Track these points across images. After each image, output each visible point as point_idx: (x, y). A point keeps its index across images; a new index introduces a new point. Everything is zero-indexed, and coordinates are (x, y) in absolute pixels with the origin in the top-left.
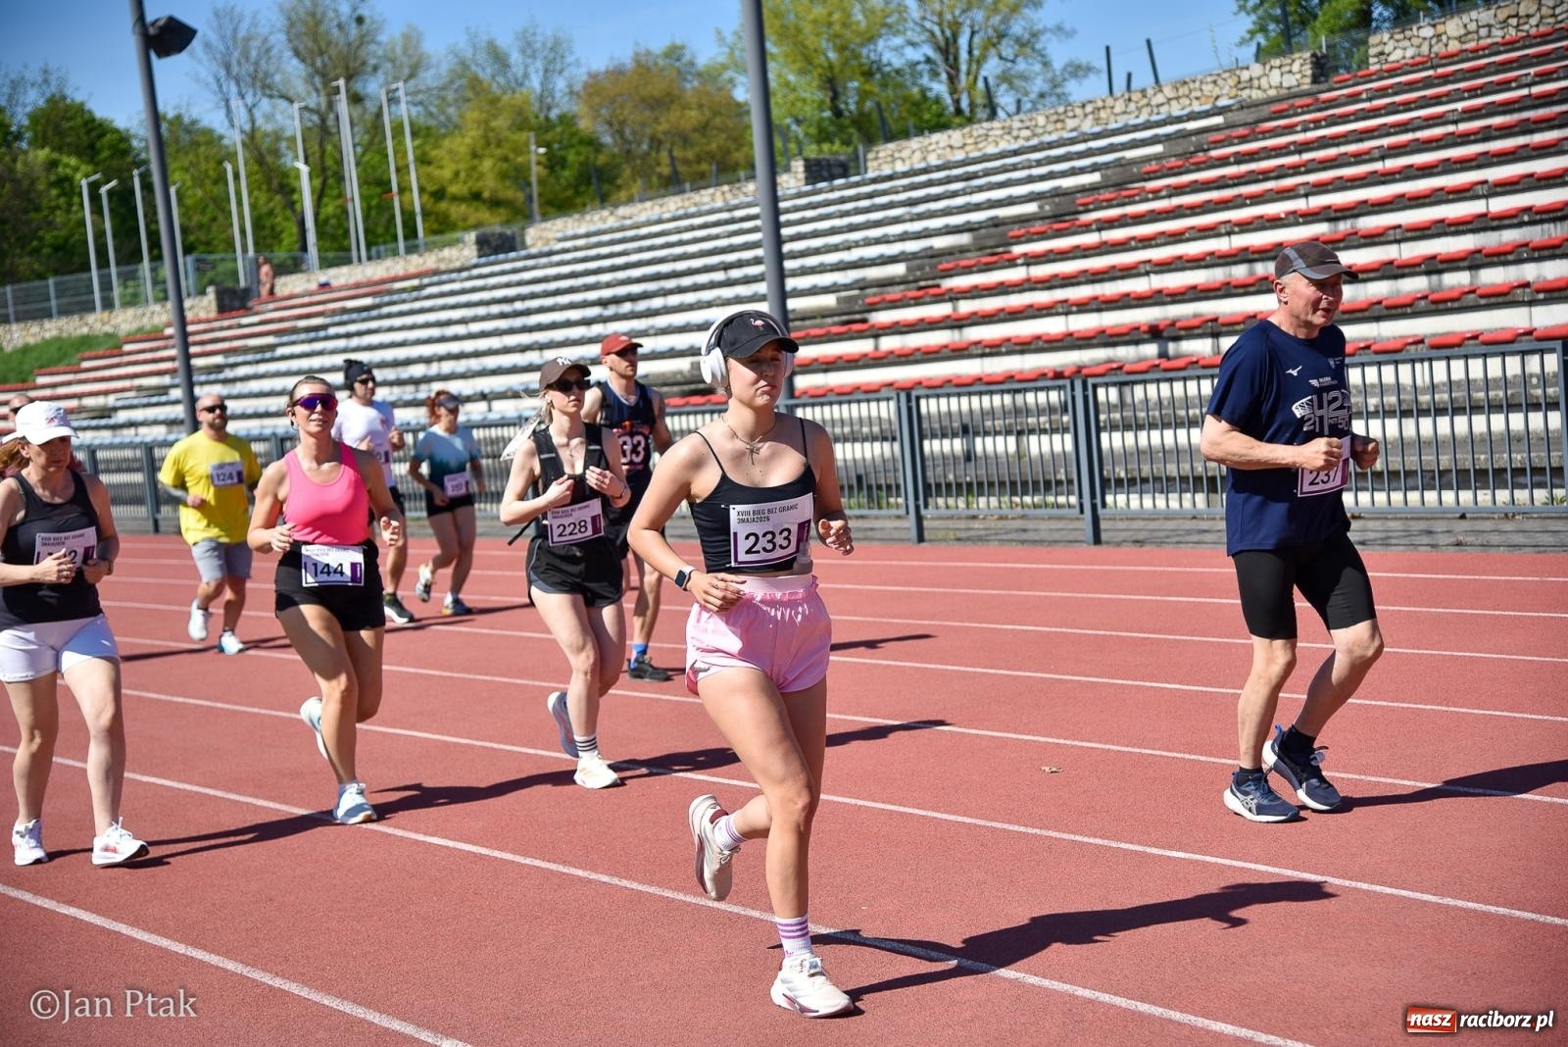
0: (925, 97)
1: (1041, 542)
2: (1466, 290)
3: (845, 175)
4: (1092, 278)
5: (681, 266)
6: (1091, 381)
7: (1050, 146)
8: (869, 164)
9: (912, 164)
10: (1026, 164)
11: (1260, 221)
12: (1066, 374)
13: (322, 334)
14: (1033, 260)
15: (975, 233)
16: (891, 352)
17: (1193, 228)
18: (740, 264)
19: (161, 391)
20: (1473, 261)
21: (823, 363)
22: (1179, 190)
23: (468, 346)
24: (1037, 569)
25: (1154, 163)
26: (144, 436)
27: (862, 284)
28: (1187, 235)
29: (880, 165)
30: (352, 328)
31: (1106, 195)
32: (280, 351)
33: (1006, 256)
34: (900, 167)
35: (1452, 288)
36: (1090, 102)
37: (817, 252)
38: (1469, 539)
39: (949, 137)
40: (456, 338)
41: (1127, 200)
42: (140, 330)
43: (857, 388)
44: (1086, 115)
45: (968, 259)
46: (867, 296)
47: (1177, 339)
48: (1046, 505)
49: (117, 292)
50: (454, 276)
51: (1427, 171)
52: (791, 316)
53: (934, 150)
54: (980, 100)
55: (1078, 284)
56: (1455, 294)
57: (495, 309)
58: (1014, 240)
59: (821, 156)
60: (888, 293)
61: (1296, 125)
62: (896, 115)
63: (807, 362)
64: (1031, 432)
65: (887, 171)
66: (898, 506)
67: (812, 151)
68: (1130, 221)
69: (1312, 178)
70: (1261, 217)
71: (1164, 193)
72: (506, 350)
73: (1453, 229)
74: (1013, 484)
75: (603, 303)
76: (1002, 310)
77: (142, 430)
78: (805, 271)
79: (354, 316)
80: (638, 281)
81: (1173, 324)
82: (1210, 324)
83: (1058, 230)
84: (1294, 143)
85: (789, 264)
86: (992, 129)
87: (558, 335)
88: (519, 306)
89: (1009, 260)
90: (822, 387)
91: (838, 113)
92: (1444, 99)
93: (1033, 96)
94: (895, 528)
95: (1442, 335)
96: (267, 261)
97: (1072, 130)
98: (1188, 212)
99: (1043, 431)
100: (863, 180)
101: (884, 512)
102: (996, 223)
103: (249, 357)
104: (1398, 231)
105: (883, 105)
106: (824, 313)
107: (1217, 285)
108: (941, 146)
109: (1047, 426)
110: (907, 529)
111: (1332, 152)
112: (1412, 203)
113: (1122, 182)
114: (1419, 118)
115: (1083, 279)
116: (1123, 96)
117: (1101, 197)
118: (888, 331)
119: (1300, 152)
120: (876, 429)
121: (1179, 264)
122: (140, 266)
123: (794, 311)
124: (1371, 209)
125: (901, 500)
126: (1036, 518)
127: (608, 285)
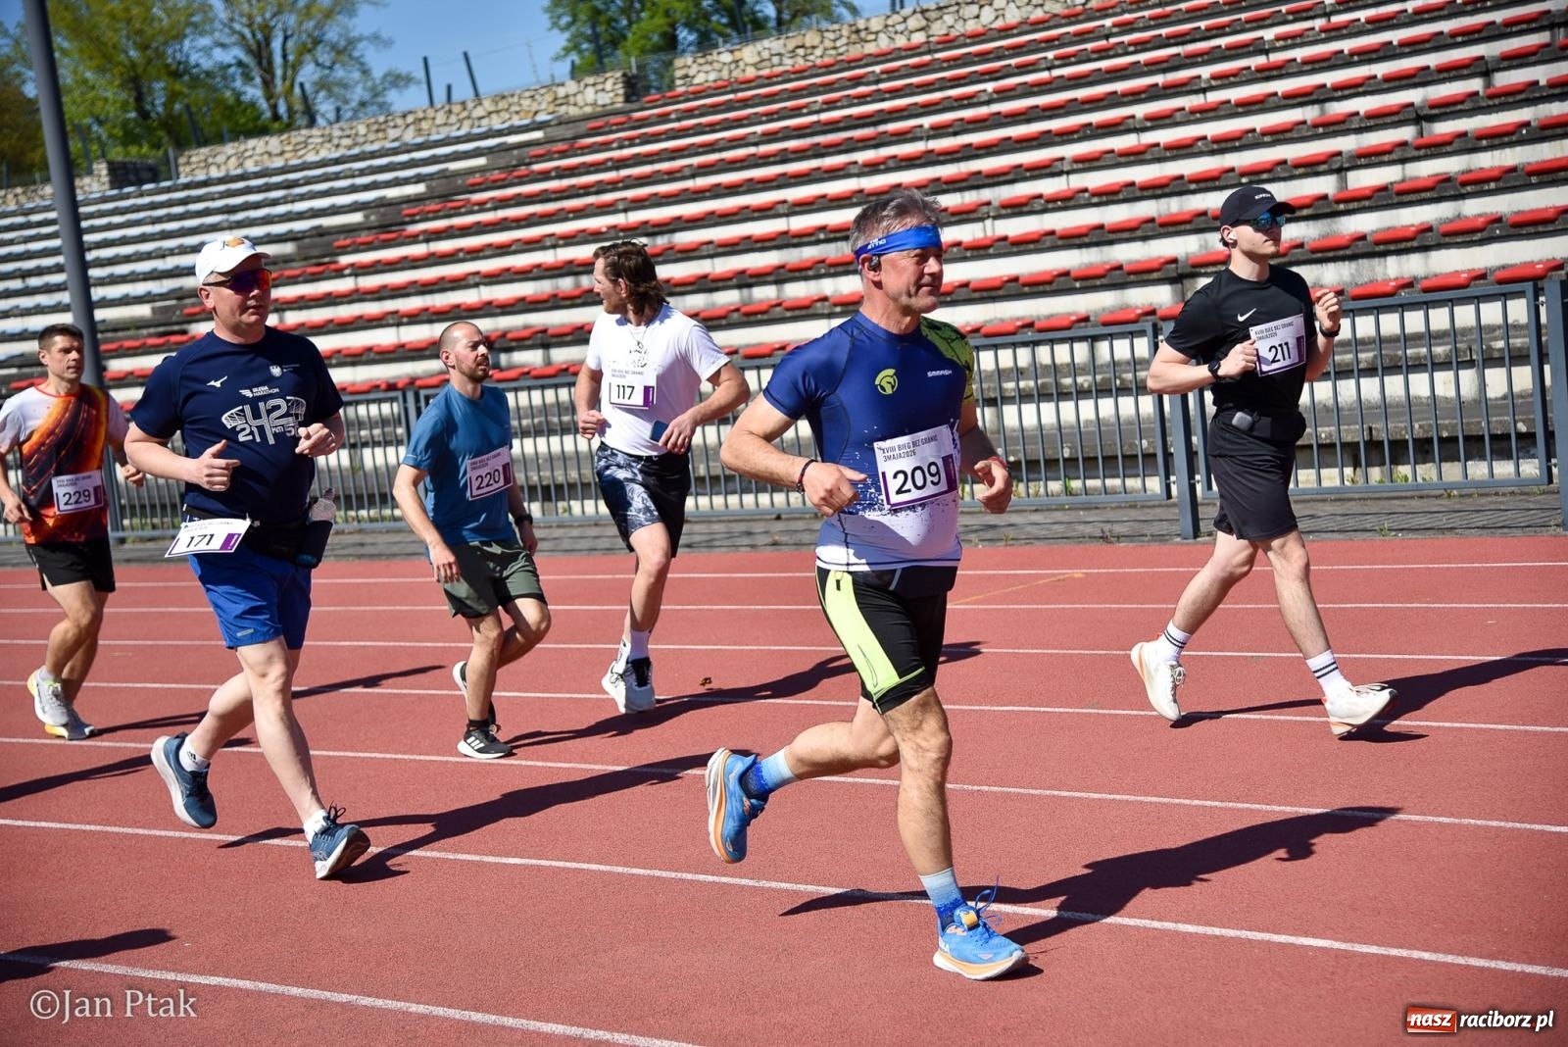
0: (238, 101)
1: (379, 556)
2: (774, 302)
3: (155, 179)
4: (422, 289)
6: (423, 393)
7: (373, 155)
8: (181, 169)
9: (228, 171)
10: (349, 173)
11: (582, 234)
12: (400, 385)
14: (360, 271)
15: (300, 242)
17: (519, 240)
18: (39, 272)
20: (780, 276)
21: (138, 377)
22: (504, 203)
24: (375, 584)
25: (478, 175)
27: (179, 294)
28: (514, 248)
29: (193, 170)
31: (432, 206)
33: (333, 266)
34: (215, 173)
35: (761, 301)
36: (410, 112)
37: (127, 259)
38: (784, 539)
39: (267, 143)
41: (452, 212)
44: (408, 126)
45: (292, 268)
46: (185, 306)
47: (509, 350)
48: (383, 519)
51: (734, 190)
52: (100, 327)
53: (251, 157)
54: (298, 106)
55: (408, 295)
56: (764, 307)
58: (340, 250)
59: (128, 159)
61: (612, 142)
62: (208, 119)
63: (122, 375)
64: (365, 445)
65: (201, 176)
67: (117, 153)
68: (457, 233)
69: (630, 194)
70: (584, 231)
71: (489, 206)
73: (759, 245)
74: (348, 498)
76: (331, 321)
78: (115, 280)
81: (504, 335)
82: (540, 335)
83: (385, 241)
84: (611, 159)
85: (95, 273)
86: (310, 137)
89: (336, 270)
91: (144, 115)
92: (745, 122)
93: (354, 104)
95: (754, 346)
97: (394, 141)
98: (514, 224)
99: (376, 444)
100: (175, 185)
102: (320, 232)
104: (710, 246)
105: (194, 109)
106: (138, 324)
107: (545, 297)
108: (260, 152)
109: (381, 439)
111: (647, 169)
112: (723, 220)
113: (447, 194)
114: (723, 139)
115: (412, 291)
116: (443, 107)
117: (428, 208)
119: (617, 168)
121: (507, 276)
123: (104, 321)
124: (685, 225)
126: (374, 532)
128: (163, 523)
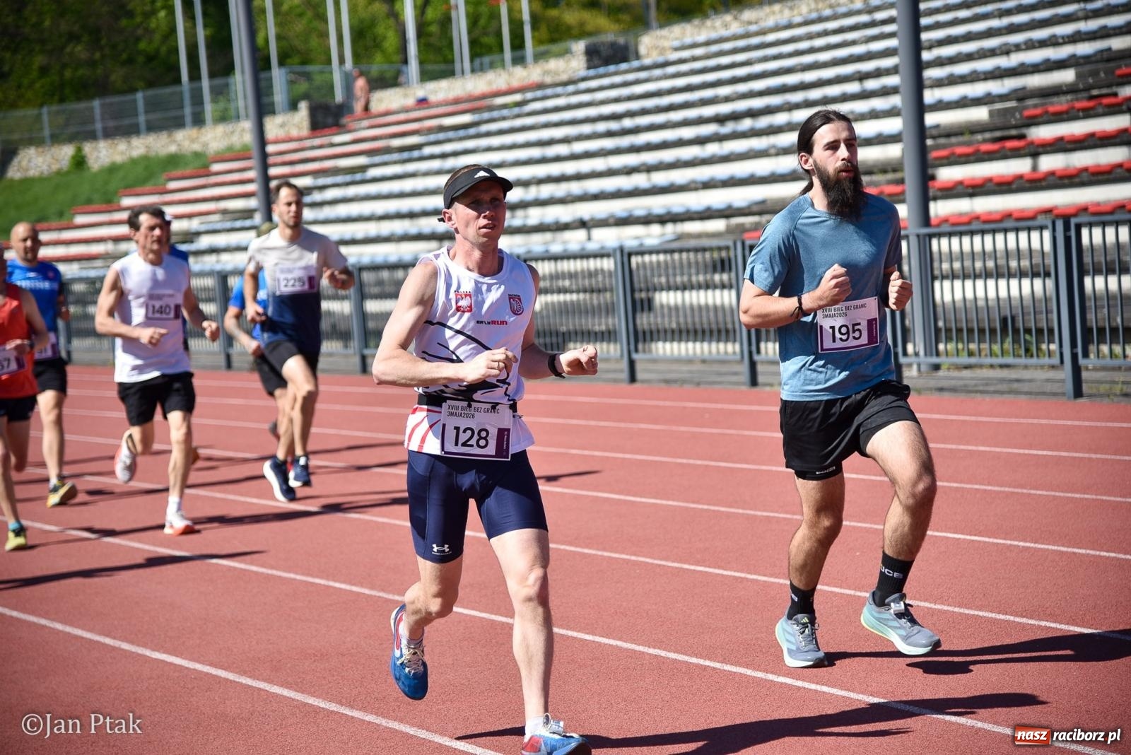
5: (810, 76)
13: (416, 154)
16: (1052, 173)
18: (878, 73)
19: (246, 215)
21: (968, 187)
23: (570, 168)
26: (227, 262)
27: (1020, 94)
30: (448, 148)
32: (373, 172)
37: (967, 58)
40: (558, 159)
42: (230, 148)
43: (1008, 215)
49: (209, 108)
50: (559, 90)
57: (601, 127)
60: (1052, 104)
63: (950, 185)
66: (1050, 354)
72: (611, 173)
75: (720, 119)
77: (225, 257)
78: (952, 81)
79: (451, 134)
80: (761, 94)
85: (929, 74)
87: (668, 155)
88: (628, 123)
90: (966, 214)
94: (1048, 380)
96: (361, 74)
101: (1034, 361)
103: (339, 179)
106: (973, 129)
110: (1062, 381)
118: (1049, 149)
120: (1025, 263)
122: (231, 80)
123: (937, 126)
125: (1053, 347)
127: (727, 99)
128: (980, 351)
